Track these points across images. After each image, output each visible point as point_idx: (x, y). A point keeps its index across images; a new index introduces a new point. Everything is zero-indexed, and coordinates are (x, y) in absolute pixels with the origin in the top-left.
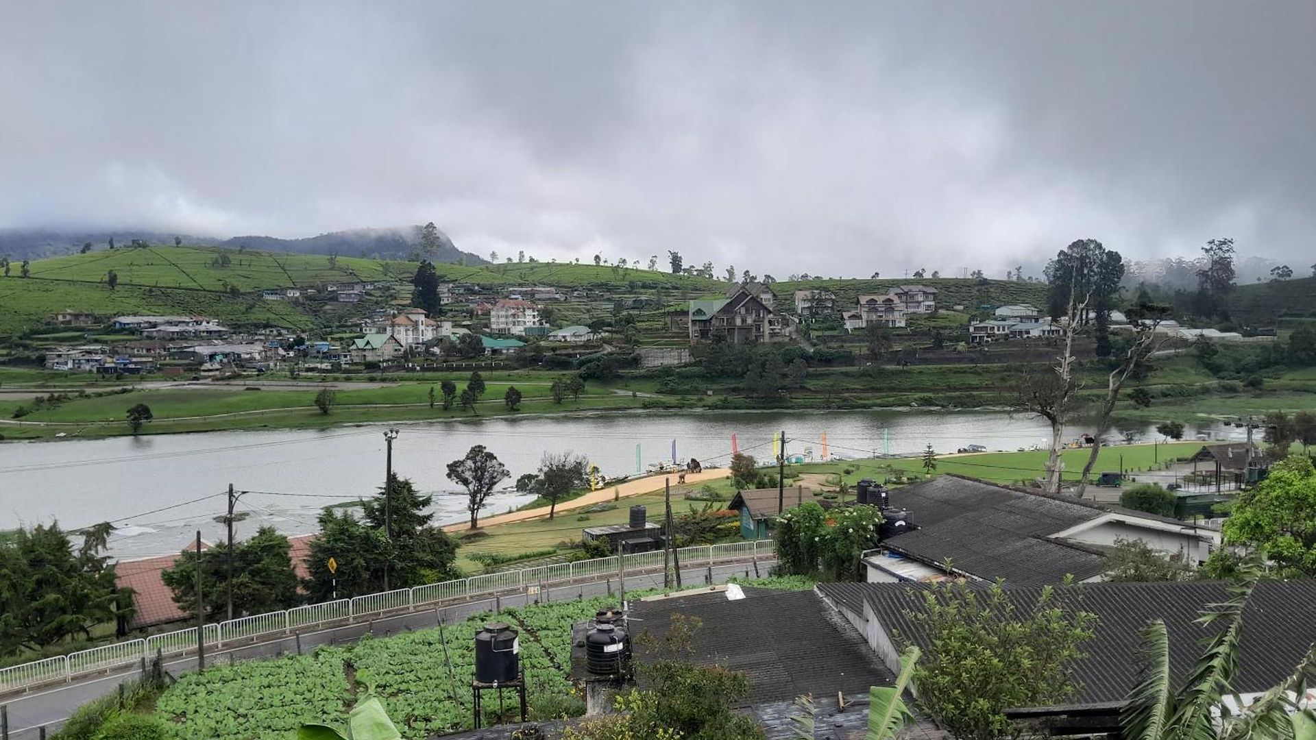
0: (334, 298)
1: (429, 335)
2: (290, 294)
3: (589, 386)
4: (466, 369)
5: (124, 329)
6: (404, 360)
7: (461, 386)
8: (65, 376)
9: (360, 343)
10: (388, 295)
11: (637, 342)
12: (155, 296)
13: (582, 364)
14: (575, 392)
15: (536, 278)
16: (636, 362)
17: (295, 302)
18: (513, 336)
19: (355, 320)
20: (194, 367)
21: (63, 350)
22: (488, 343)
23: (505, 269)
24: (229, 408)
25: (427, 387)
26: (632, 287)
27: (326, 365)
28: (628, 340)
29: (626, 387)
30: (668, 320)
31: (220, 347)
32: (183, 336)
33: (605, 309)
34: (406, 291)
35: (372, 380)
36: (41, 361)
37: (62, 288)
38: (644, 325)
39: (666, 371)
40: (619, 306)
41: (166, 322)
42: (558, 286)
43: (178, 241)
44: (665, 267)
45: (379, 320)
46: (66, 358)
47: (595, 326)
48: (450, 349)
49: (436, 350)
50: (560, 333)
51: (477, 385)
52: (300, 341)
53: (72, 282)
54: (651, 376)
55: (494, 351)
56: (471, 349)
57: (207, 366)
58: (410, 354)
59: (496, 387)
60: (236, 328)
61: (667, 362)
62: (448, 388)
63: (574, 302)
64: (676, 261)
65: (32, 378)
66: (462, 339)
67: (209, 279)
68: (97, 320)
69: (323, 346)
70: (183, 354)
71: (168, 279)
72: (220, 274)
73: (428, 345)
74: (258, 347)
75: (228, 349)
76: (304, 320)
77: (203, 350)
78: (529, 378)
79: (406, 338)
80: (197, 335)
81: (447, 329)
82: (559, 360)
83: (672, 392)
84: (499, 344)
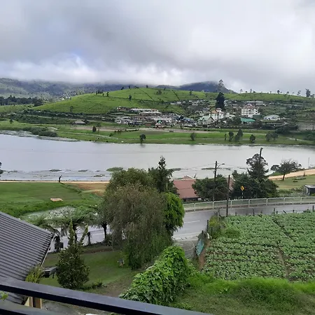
0: (191, 104)
1: (222, 117)
2: (178, 103)
3: (279, 136)
4: (236, 128)
5: (134, 112)
6: (215, 125)
7: (235, 134)
8: (120, 125)
9: (201, 119)
10: (207, 104)
11: (296, 121)
12: (141, 102)
13: (276, 128)
14: (274, 138)
15: (256, 98)
16: (296, 128)
17: (180, 106)
18: (249, 118)
19: (197, 111)
20: (153, 124)
21: (119, 117)
22: (242, 120)
23: (246, 95)
24: (165, 137)
25: (224, 134)
26: (291, 101)
27: (191, 125)
28: (293, 120)
29: (292, 137)
30: (308, 114)
31: (160, 119)
32: (149, 115)
33: (283, 109)
34: (213, 102)
35: (205, 130)
36: (113, 120)
37: (118, 100)
38: (299, 115)
39: (308, 132)
40: (288, 109)
41: (145, 111)
42: (264, 101)
43: (147, 87)
44: (304, 95)
45: (205, 112)
46: (120, 119)
47: (281, 115)
48: (229, 121)
49: (225, 122)
50: (268, 117)
51: (240, 134)
52: (182, 118)
53: (120, 98)
54: (302, 134)
55: (244, 123)
56: (237, 122)
57: (157, 124)
58: (217, 122)
59: (247, 134)
60: (164, 113)
61: (308, 129)
62: (231, 134)
63: (270, 107)
64: (308, 93)
65: (111, 125)
66: (234, 118)
67: (156, 98)
68: (127, 109)
69: (189, 119)
70: (150, 120)
71: (145, 98)
72: (159, 96)
73: (222, 120)
74: (170, 119)
75: (162, 119)
76: (182, 111)
77: (156, 119)
78: (257, 132)
79: (215, 117)
80: (153, 114)
81: (228, 115)
82: (268, 126)
83: (310, 140)
84: (246, 120)
